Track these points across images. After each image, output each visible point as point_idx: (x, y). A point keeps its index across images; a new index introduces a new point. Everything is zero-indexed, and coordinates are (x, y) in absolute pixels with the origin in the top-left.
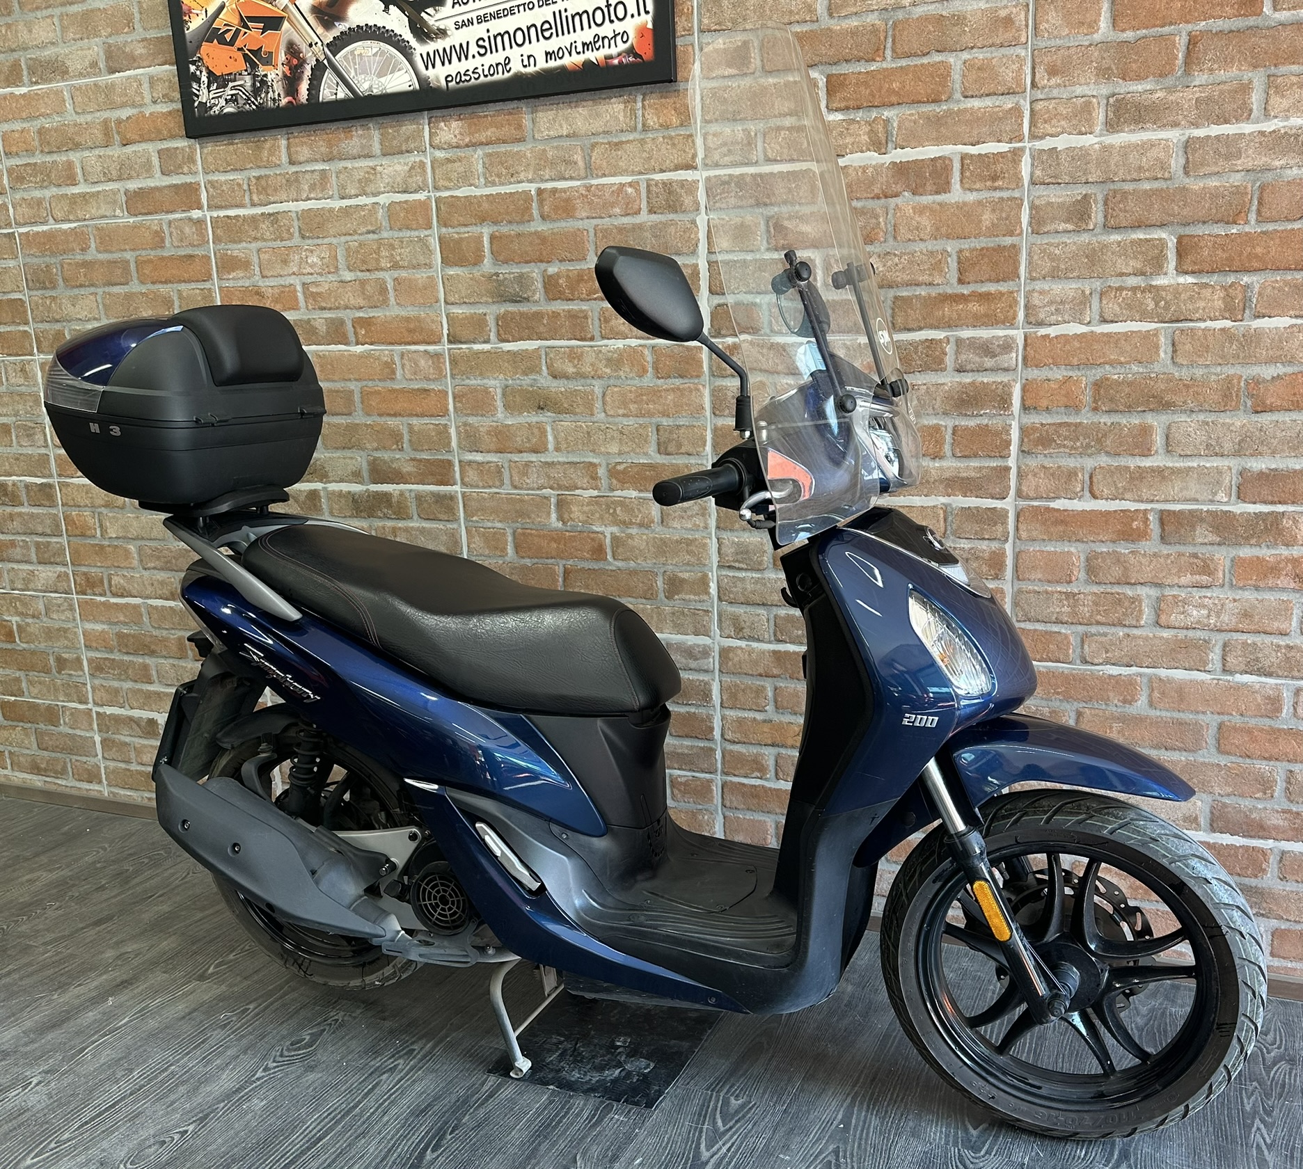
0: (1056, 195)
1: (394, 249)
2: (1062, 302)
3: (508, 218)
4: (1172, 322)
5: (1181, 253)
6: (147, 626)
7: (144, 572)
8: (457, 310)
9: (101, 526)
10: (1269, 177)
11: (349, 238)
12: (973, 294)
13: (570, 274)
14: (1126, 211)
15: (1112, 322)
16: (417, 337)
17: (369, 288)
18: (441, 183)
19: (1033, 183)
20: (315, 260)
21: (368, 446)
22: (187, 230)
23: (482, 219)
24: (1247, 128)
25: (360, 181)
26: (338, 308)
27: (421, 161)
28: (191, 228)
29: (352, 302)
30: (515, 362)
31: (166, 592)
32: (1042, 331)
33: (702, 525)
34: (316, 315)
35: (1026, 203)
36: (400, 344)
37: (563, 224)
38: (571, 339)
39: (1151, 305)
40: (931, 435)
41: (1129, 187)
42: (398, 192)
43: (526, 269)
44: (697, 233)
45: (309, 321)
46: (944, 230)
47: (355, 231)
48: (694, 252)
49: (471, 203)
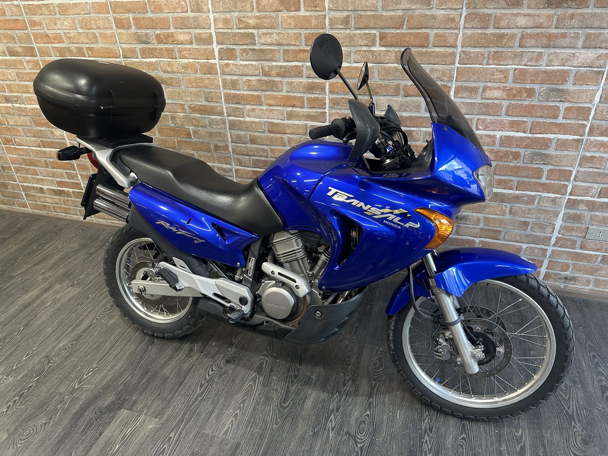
0: (338, 14)
1: (96, 21)
3: (138, 11)
4: (378, 63)
5: (381, 39)
6: (33, 157)
7: (27, 138)
8: (124, 46)
9: (6, 121)
10: (410, 13)
11: (78, 16)
14: (362, 22)
16: (111, 55)
19: (330, 10)
22: (13, 9)
23: (129, 11)
28: (15, 8)
29: (84, 41)
31: (36, 144)
33: (224, 127)
34: (71, 45)
35: (327, 17)
37: (159, 15)
39: (371, 57)
40: (299, 100)
41: (363, 13)
43: (148, 31)
44: (210, 21)
45: (69, 48)
46: (299, 25)
47: (80, 13)
48: (210, 28)
49: (123, 5)
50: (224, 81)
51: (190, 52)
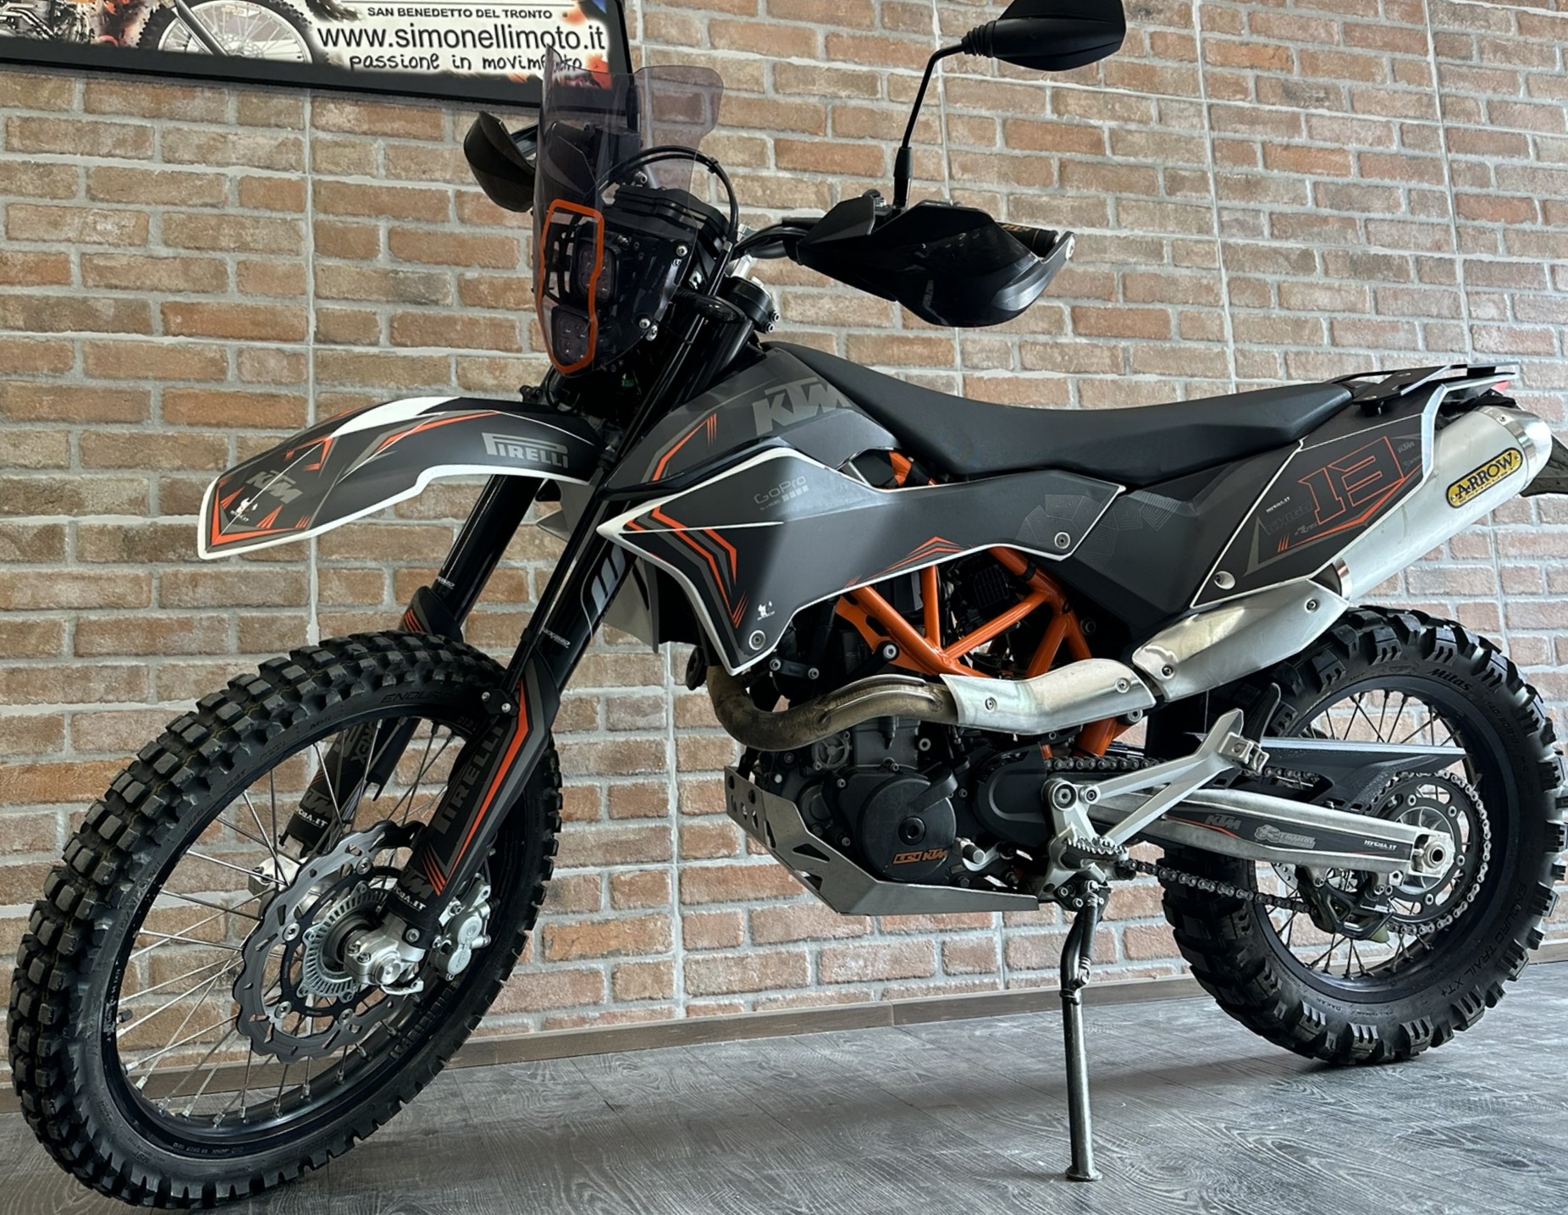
2: (991, 351)
12: (917, 338)
13: (495, 281)
15: (1031, 370)
17: (197, 269)
18: (324, 165)
20: (109, 227)
21: (165, 464)
24: (1109, 233)
25: (199, 147)
26: (138, 288)
27: (297, 139)
30: (413, 370)
32: (977, 374)
36: (239, 338)
38: (491, 349)
42: (258, 167)
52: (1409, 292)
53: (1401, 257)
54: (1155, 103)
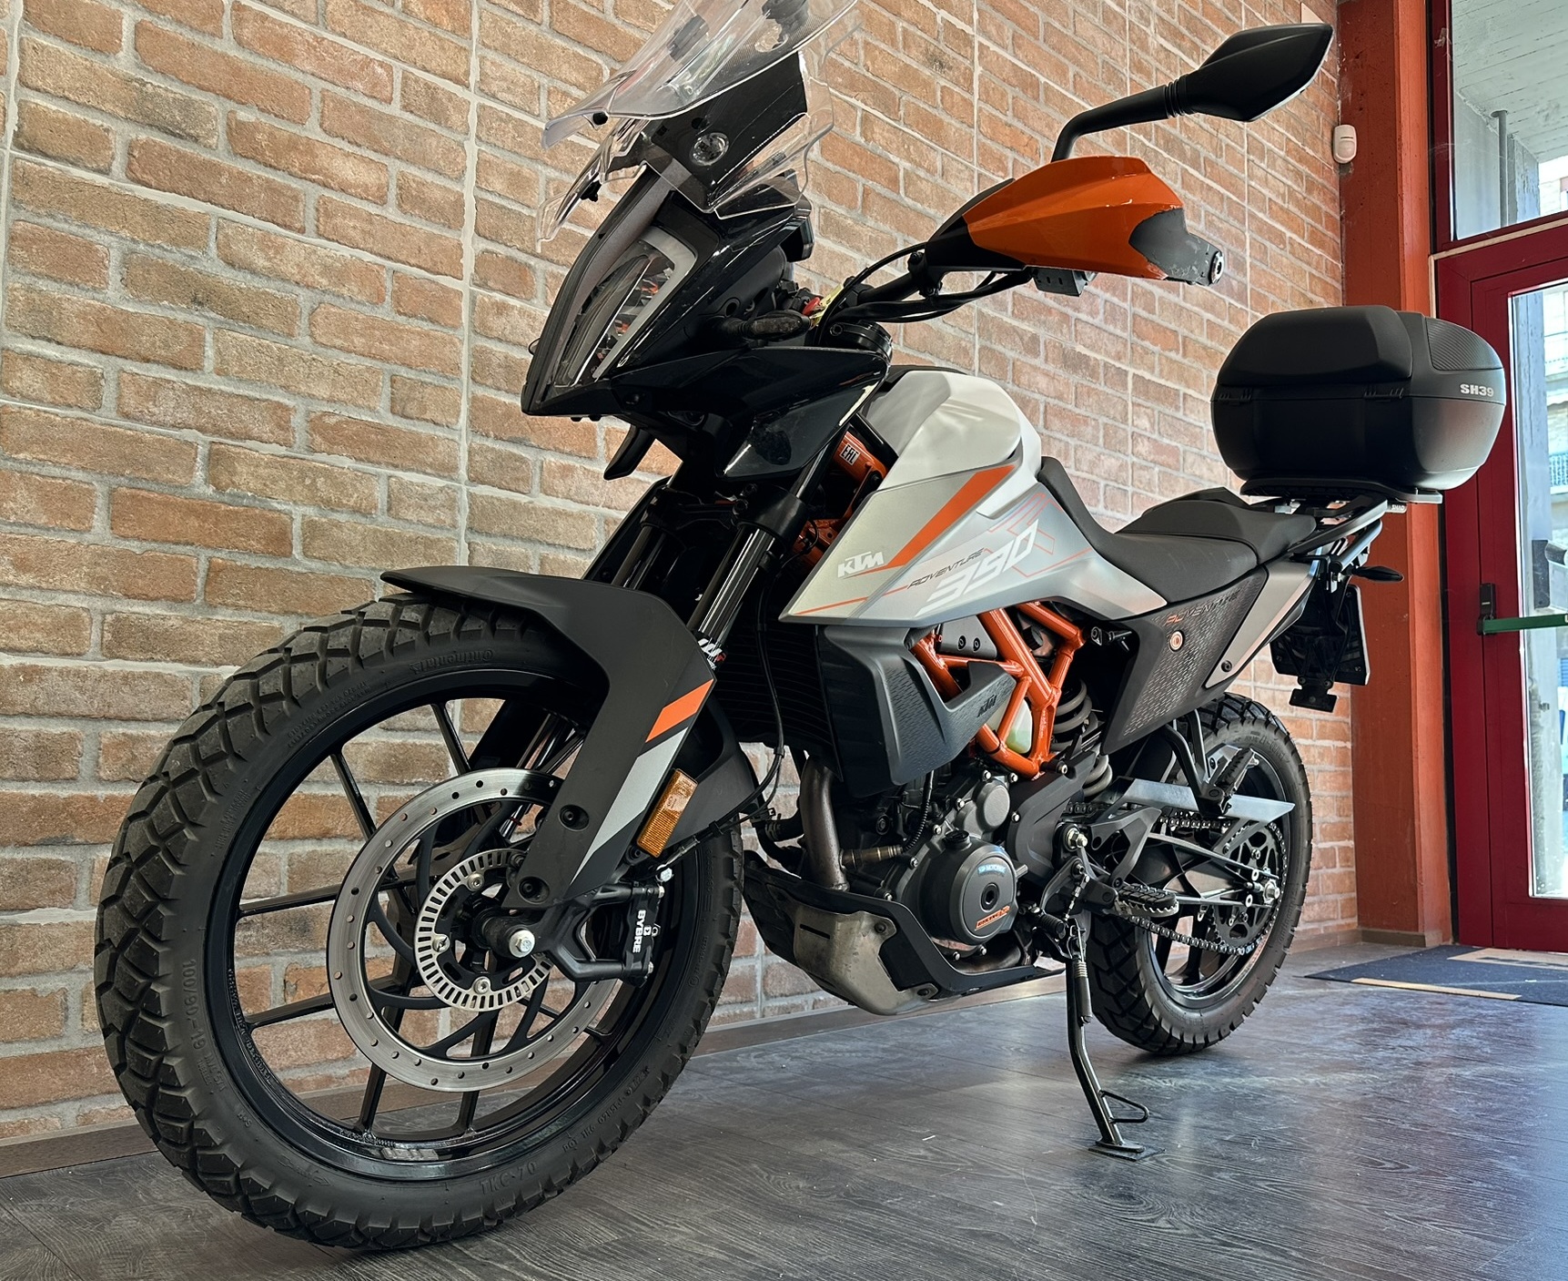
50: (480, 359)
51: (368, 227)
52: (1097, 393)
53: (1096, 359)
54: (939, 157)
